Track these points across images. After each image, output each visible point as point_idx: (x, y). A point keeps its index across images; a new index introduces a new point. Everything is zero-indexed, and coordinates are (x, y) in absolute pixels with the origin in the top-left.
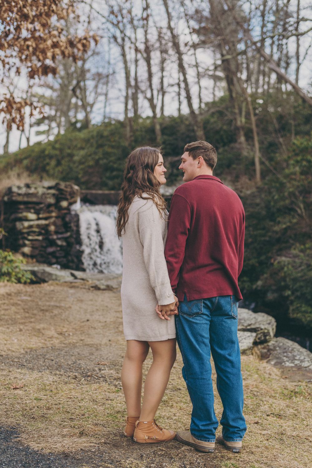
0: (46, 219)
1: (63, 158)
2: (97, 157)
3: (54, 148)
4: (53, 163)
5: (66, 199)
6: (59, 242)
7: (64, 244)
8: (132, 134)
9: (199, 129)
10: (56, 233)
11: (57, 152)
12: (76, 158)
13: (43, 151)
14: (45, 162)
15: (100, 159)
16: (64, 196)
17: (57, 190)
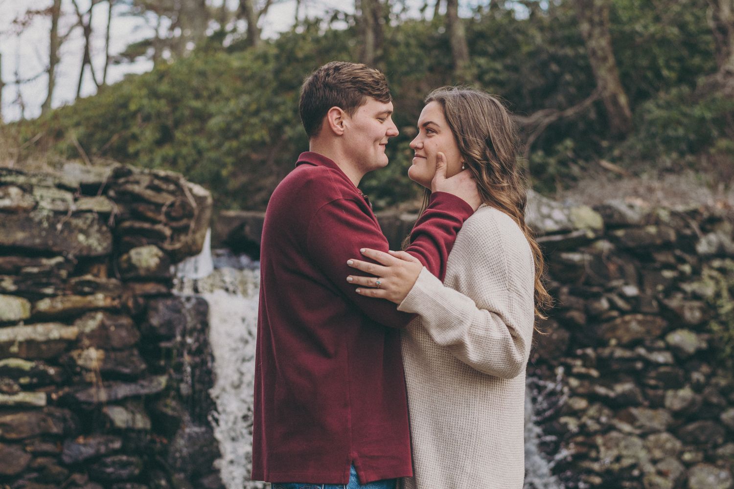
0: (66, 318)
2: (276, 118)
5: (156, 239)
7: (141, 422)
9: (597, 31)
10: (109, 376)
12: (215, 123)
14: (127, 133)
15: (286, 122)
16: (147, 225)
17: (116, 200)
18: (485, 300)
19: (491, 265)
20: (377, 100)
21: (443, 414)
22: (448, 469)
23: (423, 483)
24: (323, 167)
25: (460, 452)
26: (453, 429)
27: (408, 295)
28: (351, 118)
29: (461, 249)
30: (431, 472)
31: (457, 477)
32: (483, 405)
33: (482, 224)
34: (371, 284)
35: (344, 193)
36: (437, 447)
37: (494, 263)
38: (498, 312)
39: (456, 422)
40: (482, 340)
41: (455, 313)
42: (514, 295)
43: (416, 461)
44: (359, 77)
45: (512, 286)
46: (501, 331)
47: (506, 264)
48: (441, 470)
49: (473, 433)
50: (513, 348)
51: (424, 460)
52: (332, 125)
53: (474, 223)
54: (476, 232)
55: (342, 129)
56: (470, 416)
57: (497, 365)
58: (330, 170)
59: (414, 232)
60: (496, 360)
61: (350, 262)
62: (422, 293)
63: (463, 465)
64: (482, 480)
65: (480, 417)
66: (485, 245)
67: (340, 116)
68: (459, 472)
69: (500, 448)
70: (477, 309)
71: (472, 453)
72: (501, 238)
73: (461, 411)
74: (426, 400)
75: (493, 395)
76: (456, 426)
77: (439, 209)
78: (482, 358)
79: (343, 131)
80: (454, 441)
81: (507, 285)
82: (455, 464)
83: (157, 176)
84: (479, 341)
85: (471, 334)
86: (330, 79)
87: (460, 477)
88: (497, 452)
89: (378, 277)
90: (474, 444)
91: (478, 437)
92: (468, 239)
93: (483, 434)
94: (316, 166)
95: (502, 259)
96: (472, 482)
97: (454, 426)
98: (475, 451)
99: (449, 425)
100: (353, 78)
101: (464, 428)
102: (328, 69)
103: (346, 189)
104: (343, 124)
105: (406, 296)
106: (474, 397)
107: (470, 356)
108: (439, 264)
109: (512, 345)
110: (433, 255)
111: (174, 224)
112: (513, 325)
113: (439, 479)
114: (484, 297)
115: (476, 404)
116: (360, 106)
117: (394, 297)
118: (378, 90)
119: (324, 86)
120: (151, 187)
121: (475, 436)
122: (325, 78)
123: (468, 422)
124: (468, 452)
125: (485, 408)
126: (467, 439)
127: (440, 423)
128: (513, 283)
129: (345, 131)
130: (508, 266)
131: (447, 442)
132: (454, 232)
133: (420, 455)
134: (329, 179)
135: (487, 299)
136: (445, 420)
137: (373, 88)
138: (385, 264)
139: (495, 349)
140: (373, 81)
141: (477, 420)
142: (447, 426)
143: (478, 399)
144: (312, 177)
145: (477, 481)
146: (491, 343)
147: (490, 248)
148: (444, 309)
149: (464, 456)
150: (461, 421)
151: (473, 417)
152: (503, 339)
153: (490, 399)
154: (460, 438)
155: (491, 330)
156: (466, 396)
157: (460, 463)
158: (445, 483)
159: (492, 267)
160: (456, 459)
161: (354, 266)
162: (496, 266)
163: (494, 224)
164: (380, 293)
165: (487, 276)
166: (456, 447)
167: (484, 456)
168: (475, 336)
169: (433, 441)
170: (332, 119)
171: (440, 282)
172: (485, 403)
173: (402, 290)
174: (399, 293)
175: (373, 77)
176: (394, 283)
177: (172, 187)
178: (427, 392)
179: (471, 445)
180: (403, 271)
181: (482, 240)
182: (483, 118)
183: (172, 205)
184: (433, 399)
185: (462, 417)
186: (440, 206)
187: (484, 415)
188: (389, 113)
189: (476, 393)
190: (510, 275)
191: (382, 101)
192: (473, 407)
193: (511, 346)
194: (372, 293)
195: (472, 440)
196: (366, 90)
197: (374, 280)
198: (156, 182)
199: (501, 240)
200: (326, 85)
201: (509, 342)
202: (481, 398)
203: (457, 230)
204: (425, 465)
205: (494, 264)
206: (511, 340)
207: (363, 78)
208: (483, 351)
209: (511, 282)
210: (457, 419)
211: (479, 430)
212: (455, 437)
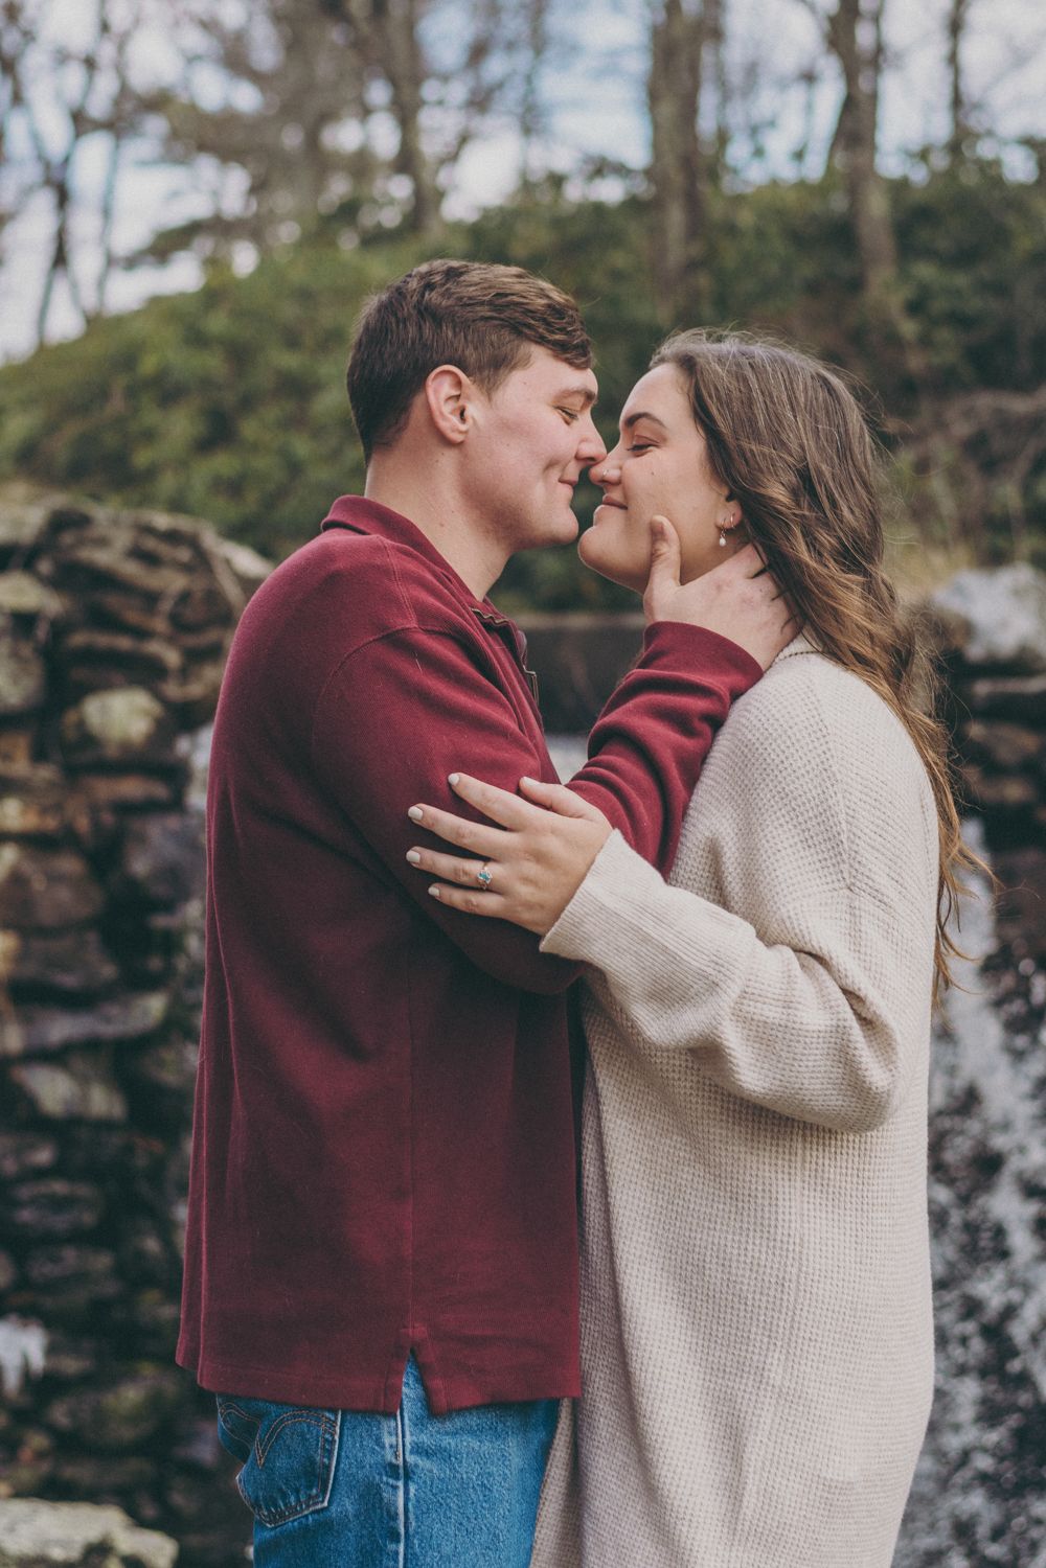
1: (248, 403)
3: (197, 339)
4: (180, 426)
5: (146, 673)
6: (52, 1090)
8: (696, 250)
10: (27, 994)
11: (213, 363)
13: (127, 359)
14: (132, 426)
16: (124, 643)
17: (55, 583)
18: (785, 918)
19: (801, 819)
20: (556, 357)
21: (706, 1224)
22: (721, 1375)
23: (652, 1412)
24: (376, 538)
25: (754, 1330)
26: (734, 1265)
27: (563, 916)
28: (490, 399)
29: (725, 776)
30: (675, 1381)
31: (747, 1396)
32: (812, 1200)
33: (779, 707)
34: (464, 879)
35: (423, 613)
36: (692, 1314)
37: (811, 814)
38: (820, 953)
39: (743, 1247)
40: (773, 1032)
41: (697, 962)
42: (866, 903)
43: (635, 1352)
44: (513, 294)
45: (860, 877)
46: (827, 1005)
47: (842, 817)
48: (702, 1376)
49: (787, 1277)
50: (863, 1053)
51: (655, 1350)
52: (436, 414)
53: (758, 705)
54: (762, 730)
55: (463, 427)
56: (780, 1231)
57: (821, 1098)
58: (393, 547)
59: (599, 727)
60: (818, 1086)
61: (416, 811)
62: (603, 907)
63: (761, 1366)
64: (813, 1405)
65: (806, 1232)
66: (786, 764)
67: (457, 393)
68: (750, 1383)
69: (863, 1314)
70: (760, 944)
71: (787, 1332)
72: (831, 745)
73: (756, 1217)
74: (663, 1183)
75: (838, 1170)
76: (742, 1259)
77: (665, 668)
78: (778, 1083)
79: (466, 432)
80: (736, 1300)
81: (846, 875)
82: (741, 1360)
83: (148, 530)
84: (766, 1037)
85: (743, 1019)
86: (433, 297)
87: (753, 1398)
88: (856, 1327)
89: (486, 859)
90: (791, 1307)
91: (802, 1288)
92: (743, 748)
93: (816, 1278)
94: (363, 533)
95: (830, 802)
96: (786, 1411)
97: (734, 1258)
98: (796, 1325)
99: (721, 1255)
100: (497, 294)
101: (762, 1263)
102: (430, 273)
103: (431, 600)
104: (467, 413)
105: (557, 917)
106: (786, 1177)
107: (742, 1078)
108: (660, 819)
109: (858, 1045)
110: (643, 794)
111: (192, 641)
112: (859, 989)
113: (696, 1401)
114: (783, 910)
115: (793, 1197)
116: (514, 368)
117: (526, 917)
118: (562, 330)
119: (420, 312)
120: (139, 554)
121: (793, 1286)
122: (423, 296)
123: (774, 1247)
124: (774, 1329)
125: (818, 1207)
126: (772, 1293)
127: (697, 1250)
128: (861, 869)
129: (471, 434)
130: (847, 822)
131: (717, 1301)
132: (706, 728)
133: (644, 1335)
134: (385, 571)
135: (789, 917)
136: (710, 1240)
137: (548, 324)
138: (505, 824)
139: (812, 1058)
140: (549, 306)
141: (798, 1241)
142: (717, 1257)
143: (799, 1184)
144: (340, 565)
145: (801, 1408)
146: (798, 1042)
147: (798, 774)
148: (665, 950)
149: (766, 1340)
150: (754, 1243)
151: (786, 1232)
152: (834, 1029)
153: (832, 1183)
154: (752, 1290)
155: (800, 1006)
156: (767, 1174)
157: (755, 1358)
158: (713, 1412)
159: (803, 827)
160: (744, 1348)
161: (424, 825)
162: (814, 822)
163: (811, 707)
164: (489, 903)
165: (789, 851)
166: (742, 1314)
167: (819, 1339)
168: (754, 1023)
169: (681, 1298)
170: (437, 399)
171: (656, 875)
172: (818, 1194)
173: (548, 897)
174: (542, 907)
175: (548, 297)
176: (526, 880)
177: (184, 554)
178: (665, 1162)
179: (784, 1310)
180: (553, 845)
181: (778, 750)
182: (790, 414)
183: (185, 597)
184: (679, 1181)
185: (758, 1235)
186: (665, 661)
187: (818, 1227)
188: (589, 396)
189: (793, 1165)
190: (855, 847)
191: (570, 363)
192: (787, 1203)
193: (856, 1049)
194: (468, 902)
195: (785, 1297)
196: (529, 326)
197: (474, 868)
198: (150, 544)
199: (829, 750)
200: (425, 312)
201: (851, 1038)
202: (807, 1179)
203: (716, 722)
204: (659, 1364)
205: (810, 818)
206: (856, 1031)
207: (524, 297)
208: (780, 1065)
209: (857, 866)
210: (743, 1240)
211: (804, 1269)
212: (738, 1287)
